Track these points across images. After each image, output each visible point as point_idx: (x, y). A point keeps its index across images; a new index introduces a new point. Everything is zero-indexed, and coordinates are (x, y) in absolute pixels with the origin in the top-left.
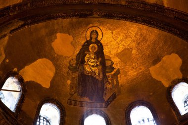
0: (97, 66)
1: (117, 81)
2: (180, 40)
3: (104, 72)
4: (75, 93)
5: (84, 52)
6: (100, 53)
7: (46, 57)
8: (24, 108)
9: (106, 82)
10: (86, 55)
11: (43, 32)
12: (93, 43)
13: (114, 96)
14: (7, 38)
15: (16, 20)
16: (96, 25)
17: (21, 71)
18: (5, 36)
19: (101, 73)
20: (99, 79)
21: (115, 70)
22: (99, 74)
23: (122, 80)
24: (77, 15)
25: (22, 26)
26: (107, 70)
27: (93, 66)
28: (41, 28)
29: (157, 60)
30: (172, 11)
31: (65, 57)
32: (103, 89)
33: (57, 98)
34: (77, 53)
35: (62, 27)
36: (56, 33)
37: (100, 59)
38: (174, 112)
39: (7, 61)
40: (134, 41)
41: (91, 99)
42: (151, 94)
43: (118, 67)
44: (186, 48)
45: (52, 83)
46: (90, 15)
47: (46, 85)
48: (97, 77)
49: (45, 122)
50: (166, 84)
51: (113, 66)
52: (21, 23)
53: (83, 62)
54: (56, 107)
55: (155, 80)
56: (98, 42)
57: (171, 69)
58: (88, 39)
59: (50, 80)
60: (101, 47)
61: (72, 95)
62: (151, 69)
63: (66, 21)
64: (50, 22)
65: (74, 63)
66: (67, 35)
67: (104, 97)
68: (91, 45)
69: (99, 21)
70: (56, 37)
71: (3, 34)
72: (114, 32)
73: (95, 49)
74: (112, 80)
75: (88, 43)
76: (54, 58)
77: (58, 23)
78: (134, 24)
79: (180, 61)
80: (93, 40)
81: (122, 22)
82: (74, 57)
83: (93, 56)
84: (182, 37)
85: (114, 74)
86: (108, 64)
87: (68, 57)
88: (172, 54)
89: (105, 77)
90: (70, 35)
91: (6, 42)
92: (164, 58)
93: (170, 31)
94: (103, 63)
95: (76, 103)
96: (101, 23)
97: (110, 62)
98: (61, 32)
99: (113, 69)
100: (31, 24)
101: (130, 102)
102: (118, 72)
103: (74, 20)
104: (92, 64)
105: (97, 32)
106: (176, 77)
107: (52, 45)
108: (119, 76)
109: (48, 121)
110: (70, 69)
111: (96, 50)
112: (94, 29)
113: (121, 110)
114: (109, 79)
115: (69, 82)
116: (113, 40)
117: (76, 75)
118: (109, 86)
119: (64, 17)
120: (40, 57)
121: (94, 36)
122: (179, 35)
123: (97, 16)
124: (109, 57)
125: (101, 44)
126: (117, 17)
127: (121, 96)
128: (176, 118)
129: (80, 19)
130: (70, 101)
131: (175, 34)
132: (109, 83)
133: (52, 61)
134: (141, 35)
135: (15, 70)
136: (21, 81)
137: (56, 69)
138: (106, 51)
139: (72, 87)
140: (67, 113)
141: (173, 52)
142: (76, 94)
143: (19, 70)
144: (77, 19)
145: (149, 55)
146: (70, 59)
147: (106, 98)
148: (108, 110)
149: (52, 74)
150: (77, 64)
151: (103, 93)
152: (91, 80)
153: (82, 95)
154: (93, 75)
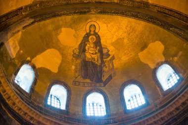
0: (96, 53)
1: (113, 65)
2: (161, 29)
3: (102, 58)
5: (85, 42)
6: (98, 43)
7: (54, 48)
8: (36, 89)
9: (104, 66)
10: (87, 44)
11: (50, 27)
12: (92, 35)
13: (110, 77)
14: (20, 33)
15: (28, 18)
16: (94, 20)
17: (33, 60)
18: (18, 31)
19: (99, 59)
20: (98, 64)
21: (111, 57)
22: (98, 60)
23: (117, 64)
24: (78, 13)
25: (33, 23)
26: (104, 57)
27: (93, 54)
28: (48, 24)
29: (144, 47)
30: (156, 6)
31: (70, 47)
32: (101, 71)
33: (63, 80)
34: (79, 43)
35: (66, 23)
36: (61, 27)
37: (98, 48)
38: (158, 89)
39: (22, 52)
40: (125, 32)
41: (92, 81)
42: (140, 74)
43: (113, 53)
44: (166, 36)
45: (59, 68)
46: (88, 12)
47: (55, 70)
48: (96, 63)
49: (56, 100)
50: (152, 66)
51: (109, 53)
52: (32, 20)
53: (84, 51)
54: (63, 88)
55: (143, 63)
56: (96, 34)
57: (156, 54)
58: (88, 32)
59: (58, 66)
60: (98, 38)
61: (76, 78)
62: (139, 54)
63: (69, 18)
64: (56, 19)
65: (77, 52)
66: (70, 29)
68: (90, 37)
69: (95, 17)
70: (61, 32)
71: (17, 30)
72: (109, 25)
73: (94, 39)
74: (109, 65)
75: (88, 35)
76: (60, 48)
77: (62, 20)
78: (125, 18)
79: (162, 46)
80: (92, 33)
81: (115, 17)
82: (77, 46)
83: (92, 46)
84: (164, 28)
85: (110, 60)
86: (105, 51)
87: (72, 47)
88: (156, 42)
90: (72, 29)
91: (20, 37)
92: (150, 45)
93: (154, 23)
95: (79, 84)
96: (98, 18)
97: (106, 50)
98: (65, 27)
99: (109, 55)
100: (40, 21)
101: (123, 82)
102: (113, 58)
103: (76, 16)
104: (92, 52)
105: (94, 25)
106: (159, 60)
107: (58, 38)
108: (114, 61)
109: (58, 99)
110: (74, 57)
111: (95, 40)
112: (92, 23)
113: (116, 88)
114: (106, 64)
115: (73, 67)
116: (108, 32)
117: (79, 61)
118: (105, 69)
119: (67, 15)
120: (49, 48)
121: (92, 29)
122: (161, 26)
123: (94, 13)
124: (106, 46)
126: (111, 13)
127: (116, 77)
128: (160, 93)
129: (81, 16)
130: (75, 83)
131: (158, 25)
132: (106, 67)
133: (59, 50)
134: (131, 27)
135: (29, 58)
136: (34, 67)
137: (62, 57)
138: (103, 41)
139: (76, 72)
140: (73, 92)
141: (156, 40)
142: (79, 77)
143: (31, 59)
144: (78, 16)
145: (137, 43)
146: (74, 48)
147: (104, 79)
148: (106, 89)
149: (59, 61)
150: (79, 53)
151: (101, 75)
152: (91, 65)
153: (85, 78)
154: (93, 61)
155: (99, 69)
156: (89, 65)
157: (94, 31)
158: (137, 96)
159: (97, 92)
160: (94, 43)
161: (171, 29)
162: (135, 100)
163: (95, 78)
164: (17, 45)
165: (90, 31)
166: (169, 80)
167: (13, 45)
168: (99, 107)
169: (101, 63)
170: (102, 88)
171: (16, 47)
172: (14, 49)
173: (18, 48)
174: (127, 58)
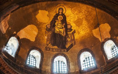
0: (62, 28)
1: (74, 37)
2: (110, 16)
4: (49, 43)
7: (32, 24)
11: (31, 10)
12: (60, 15)
13: (72, 46)
14: (9, 16)
15: (15, 4)
16: (62, 5)
17: (18, 33)
19: (65, 32)
20: (64, 36)
21: (73, 31)
23: (77, 36)
26: (68, 31)
27: (60, 28)
28: (29, 8)
31: (44, 23)
33: (39, 47)
34: (51, 20)
35: (42, 7)
36: (38, 10)
37: (64, 24)
39: (10, 28)
40: (84, 15)
42: (93, 45)
43: (75, 29)
44: (113, 21)
45: (36, 38)
47: (33, 40)
51: (72, 28)
52: (18, 6)
53: (54, 26)
54: (38, 52)
55: (95, 37)
57: (104, 32)
58: (57, 13)
59: (35, 36)
61: (48, 45)
62: (93, 31)
63: (44, 4)
64: (35, 5)
65: (49, 26)
66: (45, 11)
67: (66, 46)
68: (59, 16)
69: (63, 3)
70: (38, 13)
71: (7, 14)
72: (72, 9)
74: (71, 36)
75: (57, 15)
76: (37, 24)
77: (39, 5)
78: (84, 5)
79: (109, 28)
80: (60, 14)
81: (77, 4)
82: (49, 23)
85: (72, 33)
86: (69, 27)
87: (46, 23)
88: (106, 24)
89: (67, 34)
90: (46, 11)
91: (9, 18)
93: (105, 11)
94: (66, 26)
96: (65, 4)
98: (41, 10)
99: (72, 30)
100: (23, 6)
102: (75, 32)
103: (49, 2)
104: (59, 27)
105: (62, 9)
106: (107, 37)
107: (36, 17)
108: (75, 34)
109: (34, 58)
110: (46, 30)
112: (61, 7)
113: (75, 54)
114: (69, 36)
115: (46, 37)
116: (72, 13)
117: (50, 33)
118: (69, 40)
119: (43, 1)
120: (29, 24)
121: (61, 11)
122: (110, 13)
124: (70, 23)
125: (65, 16)
126: (74, 1)
127: (75, 46)
128: (105, 61)
129: (52, 2)
130: (46, 48)
131: (108, 12)
132: (69, 38)
133: (36, 26)
134: (88, 12)
135: (15, 33)
136: (18, 38)
137: (39, 30)
138: (68, 20)
139: (47, 40)
140: (45, 55)
141: (106, 22)
142: (50, 44)
145: (92, 23)
148: (68, 54)
149: (36, 33)
150: (51, 27)
151: (65, 43)
152: (58, 36)
154: (60, 33)
155: (64, 39)
156: (57, 36)
157: (62, 13)
158: (90, 58)
159: (62, 55)
160: (61, 21)
161: (116, 16)
162: (88, 61)
163: (61, 46)
164: (7, 24)
165: (59, 12)
166: (113, 49)
167: (4, 24)
168: (63, 64)
169: (66, 35)
170: (65, 53)
172: (5, 27)
173: (8, 26)
174: (85, 33)
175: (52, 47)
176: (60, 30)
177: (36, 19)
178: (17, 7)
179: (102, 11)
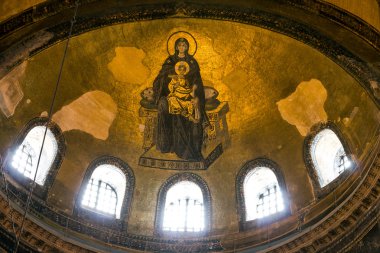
0: (190, 98)
1: (225, 123)
2: (321, 55)
3: (202, 109)
4: (152, 145)
5: (166, 75)
6: (194, 76)
7: (98, 88)
9: (207, 126)
11: (90, 48)
12: (181, 59)
13: (219, 150)
14: (24, 64)
16: (181, 29)
17: (54, 115)
18: (20, 62)
19: (197, 111)
21: (221, 106)
22: (194, 113)
23: (233, 121)
24: (146, 16)
26: (208, 106)
27: (183, 99)
28: (86, 42)
29: (288, 88)
31: (134, 86)
35: (124, 36)
36: (114, 46)
37: (195, 87)
38: (310, 181)
39: (29, 101)
40: (250, 57)
42: (280, 147)
43: (226, 98)
44: (332, 70)
45: (111, 130)
46: (170, 14)
47: (101, 134)
48: (191, 118)
49: (109, 192)
51: (218, 98)
53: (165, 93)
54: (119, 170)
55: (286, 122)
57: (311, 106)
58: (172, 53)
59: (109, 125)
60: (195, 67)
61: (147, 150)
62: (279, 103)
63: (130, 27)
64: (102, 32)
65: (149, 96)
66: (134, 48)
67: (202, 152)
68: (178, 64)
69: (187, 23)
70: (115, 55)
71: (16, 59)
72: (216, 40)
73: (185, 69)
74: (217, 123)
76: (114, 89)
77: (115, 31)
78: (247, 26)
79: (324, 92)
80: (181, 55)
81: (228, 24)
82: (149, 83)
83: (182, 82)
84: (326, 53)
85: (220, 113)
86: (209, 94)
87: (139, 86)
90: (138, 48)
91: (23, 72)
92: (300, 86)
93: (307, 41)
95: (153, 164)
96: (192, 26)
97: (212, 91)
98: (122, 46)
99: (218, 103)
100: (66, 36)
101: (245, 161)
102: (226, 109)
103: (144, 24)
104: (181, 96)
105: (186, 41)
106: (318, 120)
107: (109, 68)
108: (227, 115)
109: (113, 189)
110: (142, 105)
111: (188, 70)
112: (181, 35)
113: (230, 174)
114: (212, 121)
115: (142, 127)
116: (214, 53)
117: (154, 114)
118: (209, 132)
119: (126, 20)
120: (89, 88)
121: (182, 48)
122: (321, 48)
123: (181, 15)
124: (211, 82)
126: (218, 16)
127: (230, 150)
128: (313, 191)
129: (154, 22)
130: (143, 161)
131: (315, 46)
132: (211, 128)
133: (110, 93)
134: (261, 46)
135: (45, 114)
136: (56, 131)
137: (119, 107)
138: (203, 72)
139: (147, 137)
141: (313, 77)
142: (154, 148)
143: (50, 114)
144: (149, 22)
145: (275, 80)
146: (142, 88)
147: (206, 153)
148: (208, 174)
149: (111, 116)
150: (154, 96)
152: (179, 124)
153: (165, 149)
154: (183, 114)
155: (195, 131)
156: (176, 124)
159: (189, 179)
160: (186, 77)
161: (339, 57)
162: (273, 196)
163: (187, 151)
164: (19, 89)
165: (177, 52)
166: (342, 158)
167: (9, 89)
168: (199, 207)
169: (202, 120)
170: (199, 173)
171: (15, 93)
172: (11, 97)
173: (21, 95)
174: (255, 111)
175: (159, 157)
176: (184, 103)
177: (109, 73)
178: (48, 38)
179: (300, 44)
